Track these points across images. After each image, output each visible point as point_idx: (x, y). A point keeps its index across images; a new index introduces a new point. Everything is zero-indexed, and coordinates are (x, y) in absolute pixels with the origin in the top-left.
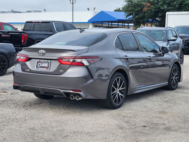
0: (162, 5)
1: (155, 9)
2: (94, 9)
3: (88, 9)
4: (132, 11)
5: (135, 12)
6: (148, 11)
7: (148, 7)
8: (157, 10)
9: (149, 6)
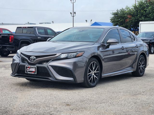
0: (140, 17)
1: (135, 20)
2: (91, 21)
3: (86, 21)
4: (118, 21)
5: (120, 22)
6: (130, 21)
7: (129, 18)
8: (136, 20)
9: (131, 18)
